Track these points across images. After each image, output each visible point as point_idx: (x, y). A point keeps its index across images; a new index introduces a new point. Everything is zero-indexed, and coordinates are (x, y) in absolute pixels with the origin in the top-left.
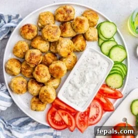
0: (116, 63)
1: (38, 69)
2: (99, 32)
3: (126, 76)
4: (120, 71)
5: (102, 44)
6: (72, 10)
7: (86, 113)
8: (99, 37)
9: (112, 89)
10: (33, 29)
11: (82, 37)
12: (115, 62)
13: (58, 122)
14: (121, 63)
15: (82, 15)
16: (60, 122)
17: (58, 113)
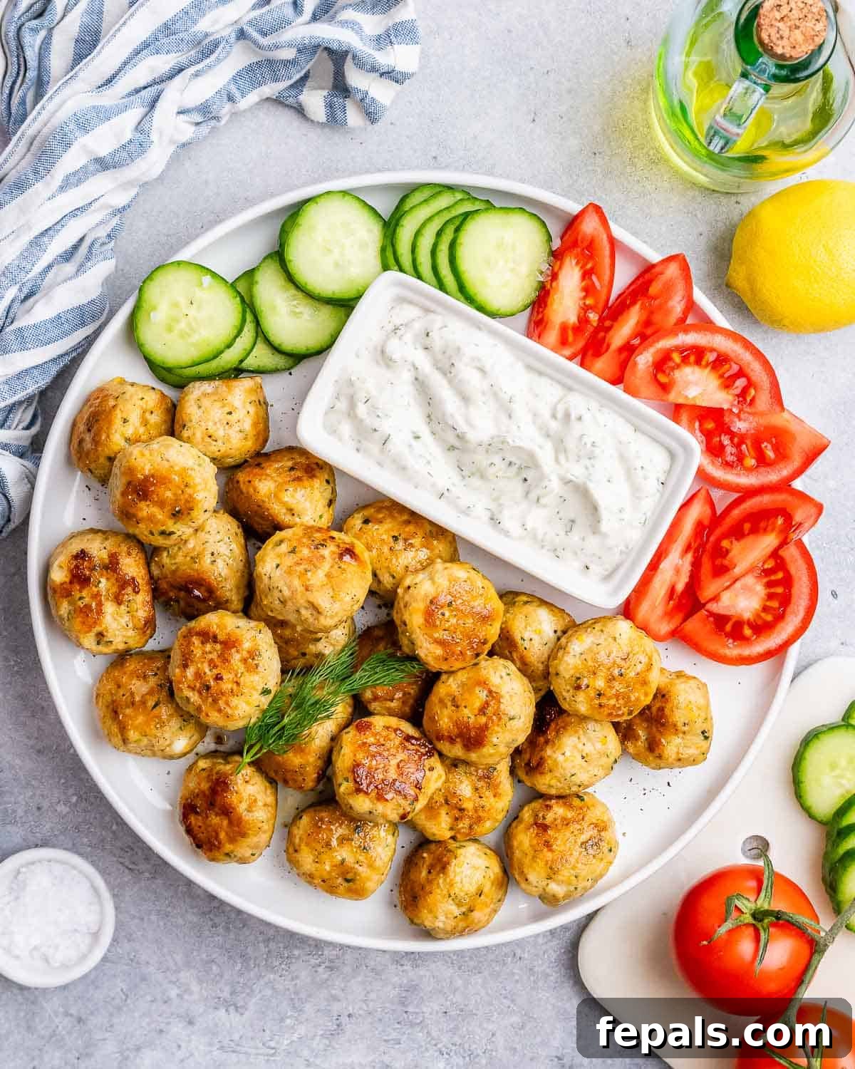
0: (389, 257)
1: (452, 740)
2: (202, 369)
3: (468, 192)
4: (439, 234)
5: (276, 349)
6: (75, 547)
7: (710, 425)
8: (237, 372)
9: (554, 276)
10: (205, 786)
11: (242, 476)
12: (386, 268)
13: (770, 597)
14: (390, 226)
15: (104, 481)
16: (769, 585)
17: (715, 598)
